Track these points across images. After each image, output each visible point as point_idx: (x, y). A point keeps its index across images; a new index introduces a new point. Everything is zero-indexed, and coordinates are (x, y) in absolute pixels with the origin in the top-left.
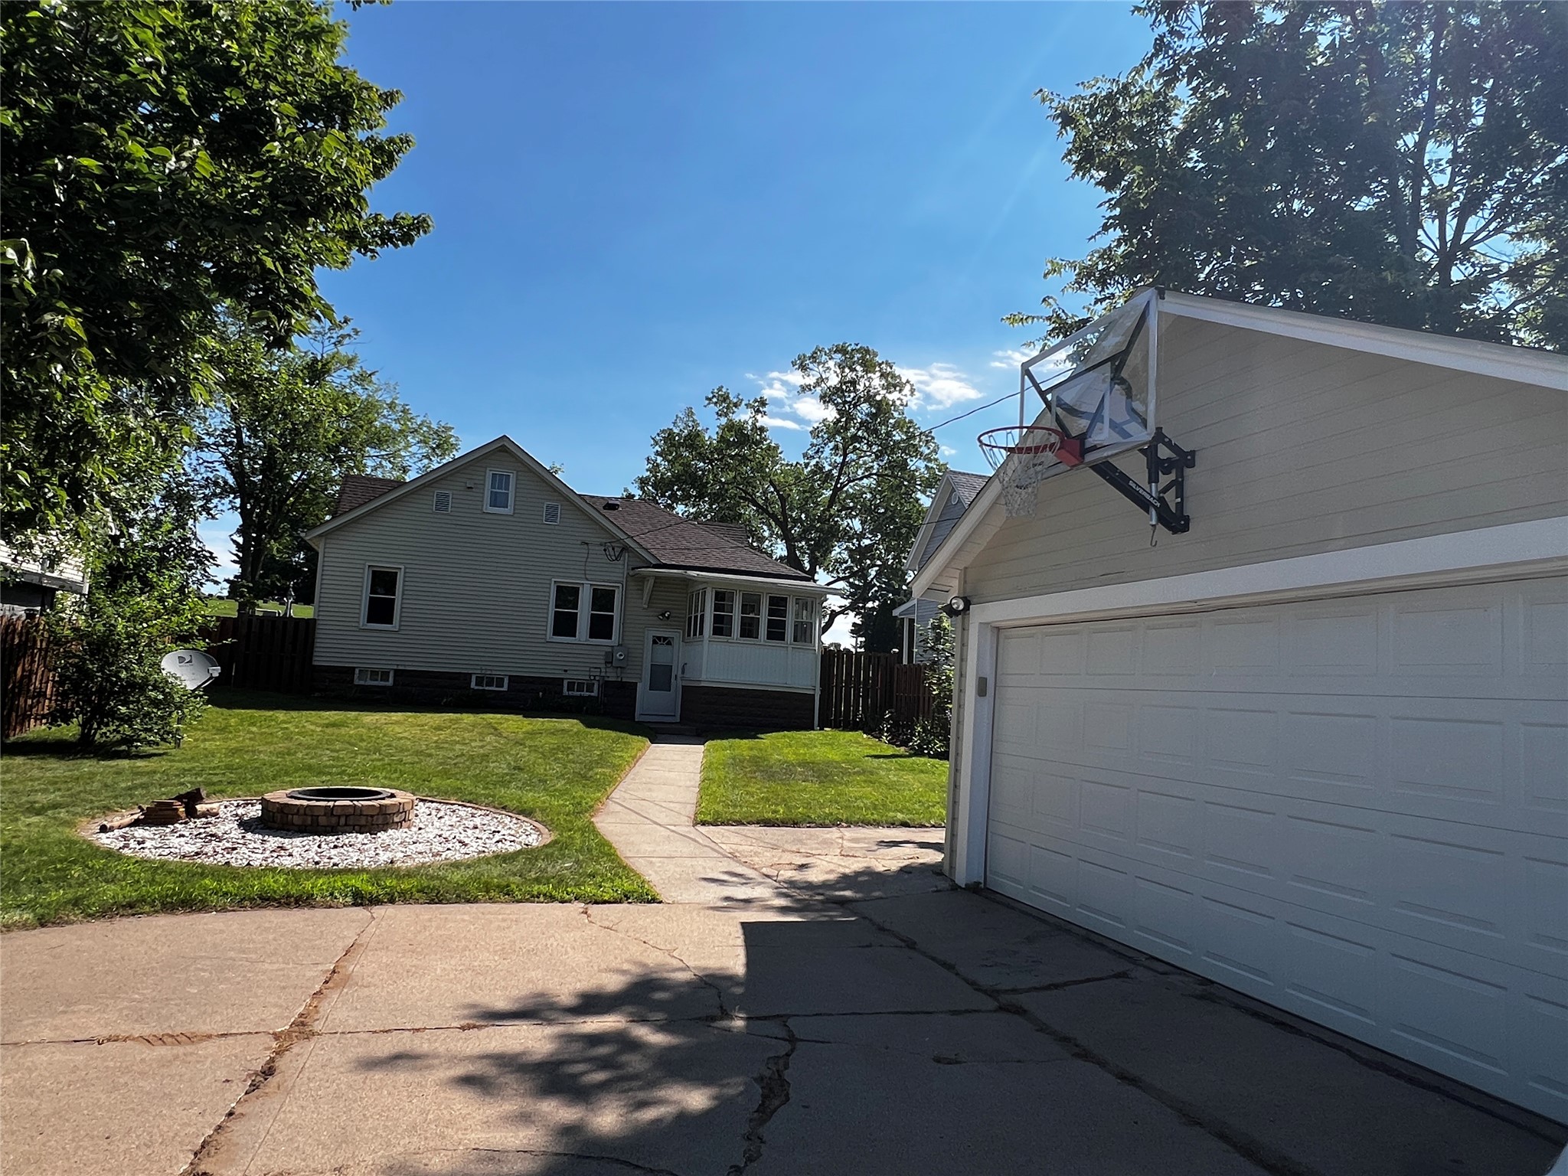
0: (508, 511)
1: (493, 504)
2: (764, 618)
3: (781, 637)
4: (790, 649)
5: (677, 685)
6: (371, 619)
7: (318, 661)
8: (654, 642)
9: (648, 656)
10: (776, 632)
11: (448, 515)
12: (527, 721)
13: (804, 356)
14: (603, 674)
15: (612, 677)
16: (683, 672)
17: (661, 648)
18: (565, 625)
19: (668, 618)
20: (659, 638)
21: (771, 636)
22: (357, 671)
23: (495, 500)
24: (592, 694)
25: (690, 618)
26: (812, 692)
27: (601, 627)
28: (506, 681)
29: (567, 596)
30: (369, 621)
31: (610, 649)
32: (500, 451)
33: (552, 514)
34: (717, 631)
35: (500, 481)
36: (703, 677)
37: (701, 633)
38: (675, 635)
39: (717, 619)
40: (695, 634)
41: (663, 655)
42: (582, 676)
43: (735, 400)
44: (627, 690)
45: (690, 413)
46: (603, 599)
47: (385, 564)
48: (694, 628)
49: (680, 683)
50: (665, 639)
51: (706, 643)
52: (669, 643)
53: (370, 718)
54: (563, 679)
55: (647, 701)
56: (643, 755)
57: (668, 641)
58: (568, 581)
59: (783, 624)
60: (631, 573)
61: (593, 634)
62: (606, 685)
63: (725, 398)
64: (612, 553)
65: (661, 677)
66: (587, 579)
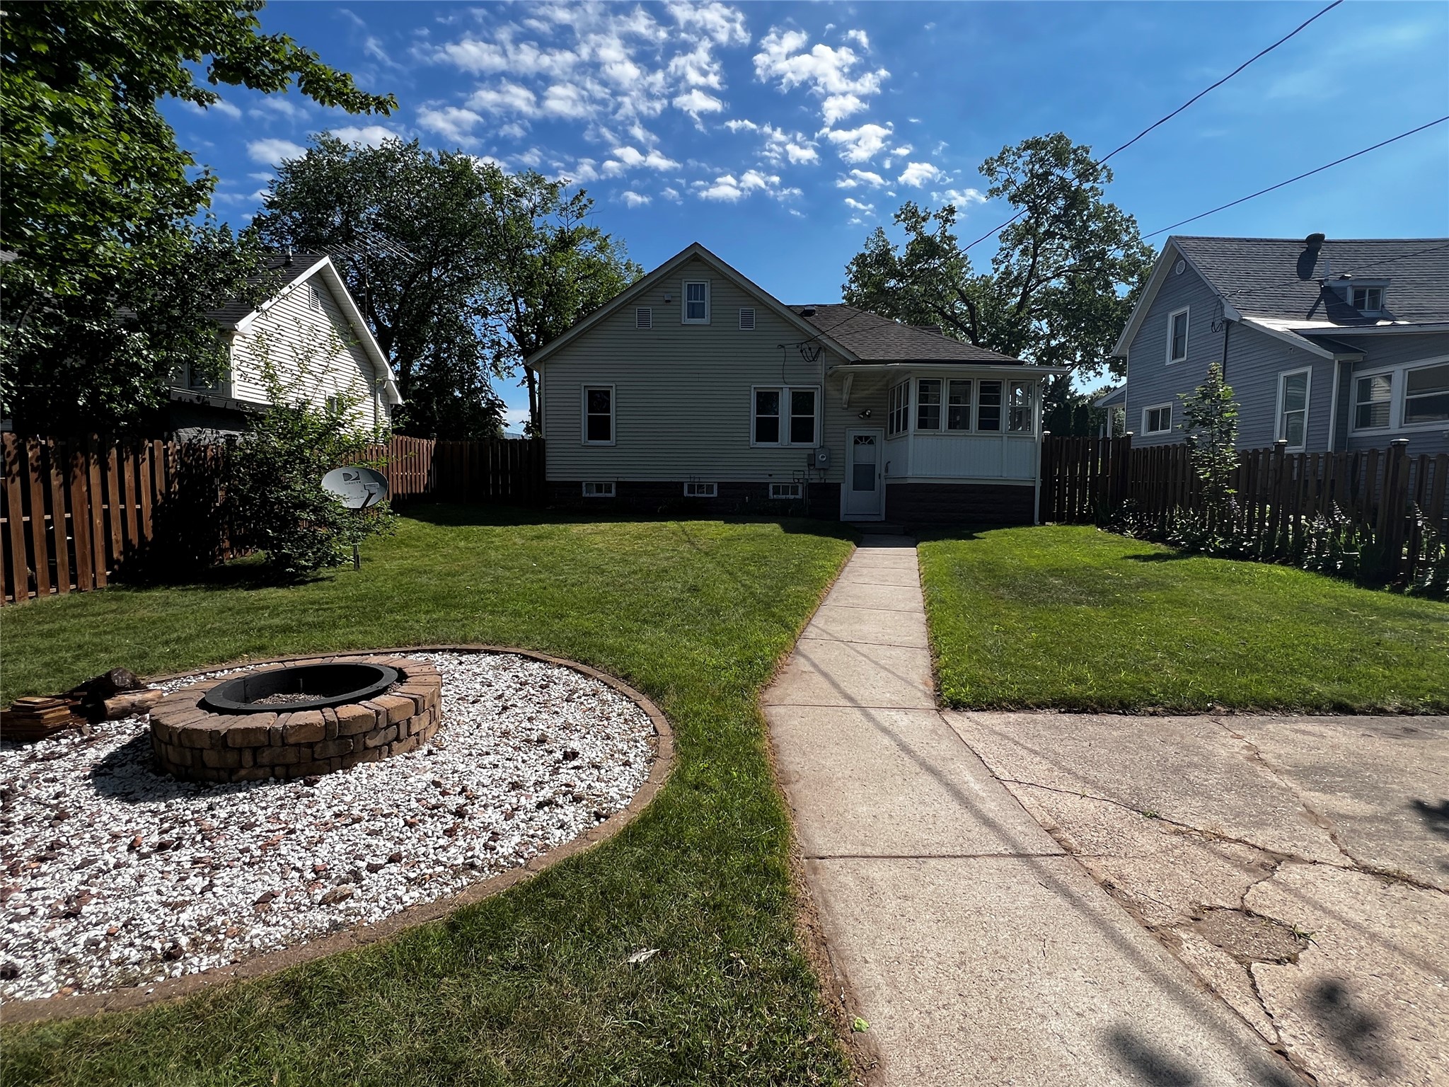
0: (706, 321)
1: (692, 314)
2: (974, 405)
3: (995, 426)
4: (1005, 438)
5: (880, 483)
6: (592, 436)
7: (551, 477)
8: (855, 442)
9: (851, 456)
10: (989, 421)
11: (649, 330)
12: (728, 526)
13: (991, 159)
14: (806, 477)
15: (815, 478)
16: (887, 471)
17: (864, 448)
18: (767, 430)
19: (869, 416)
20: (860, 438)
21: (983, 426)
22: (584, 484)
23: (693, 312)
24: (797, 497)
25: (892, 415)
26: (1031, 484)
27: (802, 431)
28: (716, 487)
29: (767, 401)
30: (590, 438)
31: (812, 452)
32: (693, 260)
33: (747, 321)
34: (922, 424)
35: (696, 291)
36: (910, 474)
37: (905, 427)
38: (877, 433)
39: (922, 411)
40: (898, 430)
41: (865, 454)
42: (786, 479)
43: (923, 215)
44: (831, 491)
45: (880, 232)
46: (802, 402)
47: (599, 384)
48: (897, 424)
49: (884, 483)
50: (867, 438)
51: (911, 438)
52: (871, 442)
53: (576, 529)
54: (768, 484)
55: (852, 502)
56: (849, 560)
57: (869, 440)
58: (768, 386)
59: (997, 412)
60: (830, 372)
61: (796, 437)
62: (811, 487)
63: (914, 213)
64: (809, 354)
65: (865, 477)
66: (786, 383)
